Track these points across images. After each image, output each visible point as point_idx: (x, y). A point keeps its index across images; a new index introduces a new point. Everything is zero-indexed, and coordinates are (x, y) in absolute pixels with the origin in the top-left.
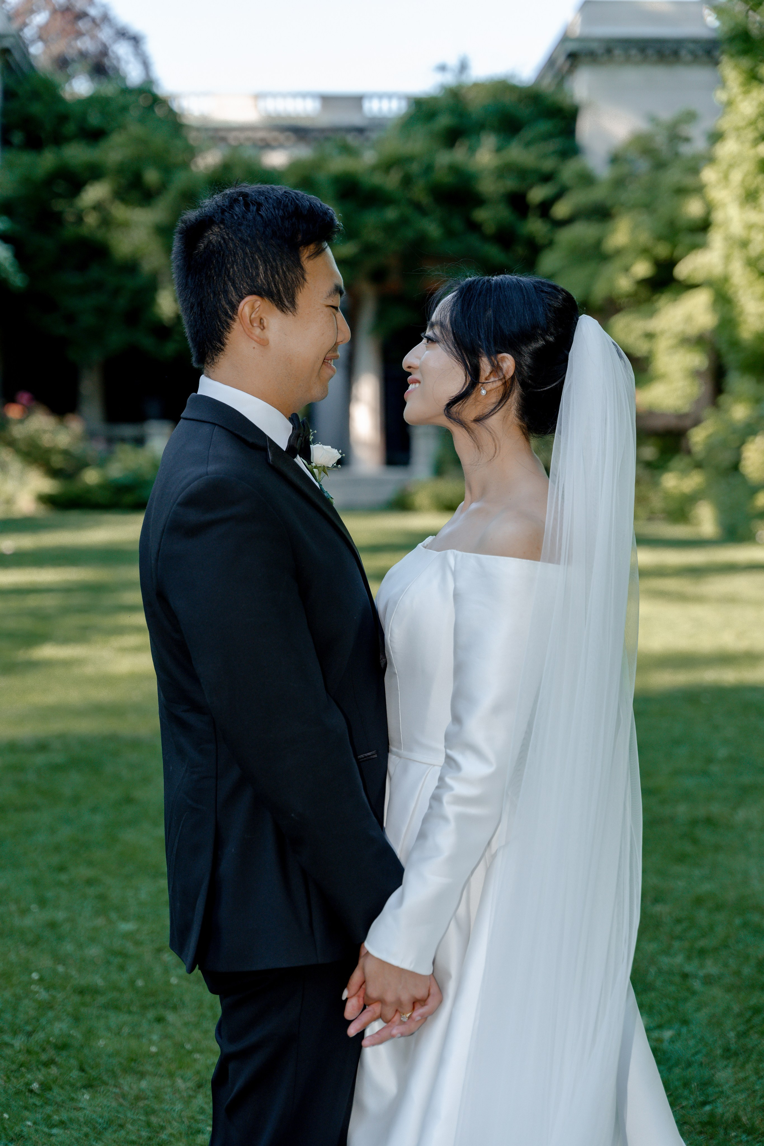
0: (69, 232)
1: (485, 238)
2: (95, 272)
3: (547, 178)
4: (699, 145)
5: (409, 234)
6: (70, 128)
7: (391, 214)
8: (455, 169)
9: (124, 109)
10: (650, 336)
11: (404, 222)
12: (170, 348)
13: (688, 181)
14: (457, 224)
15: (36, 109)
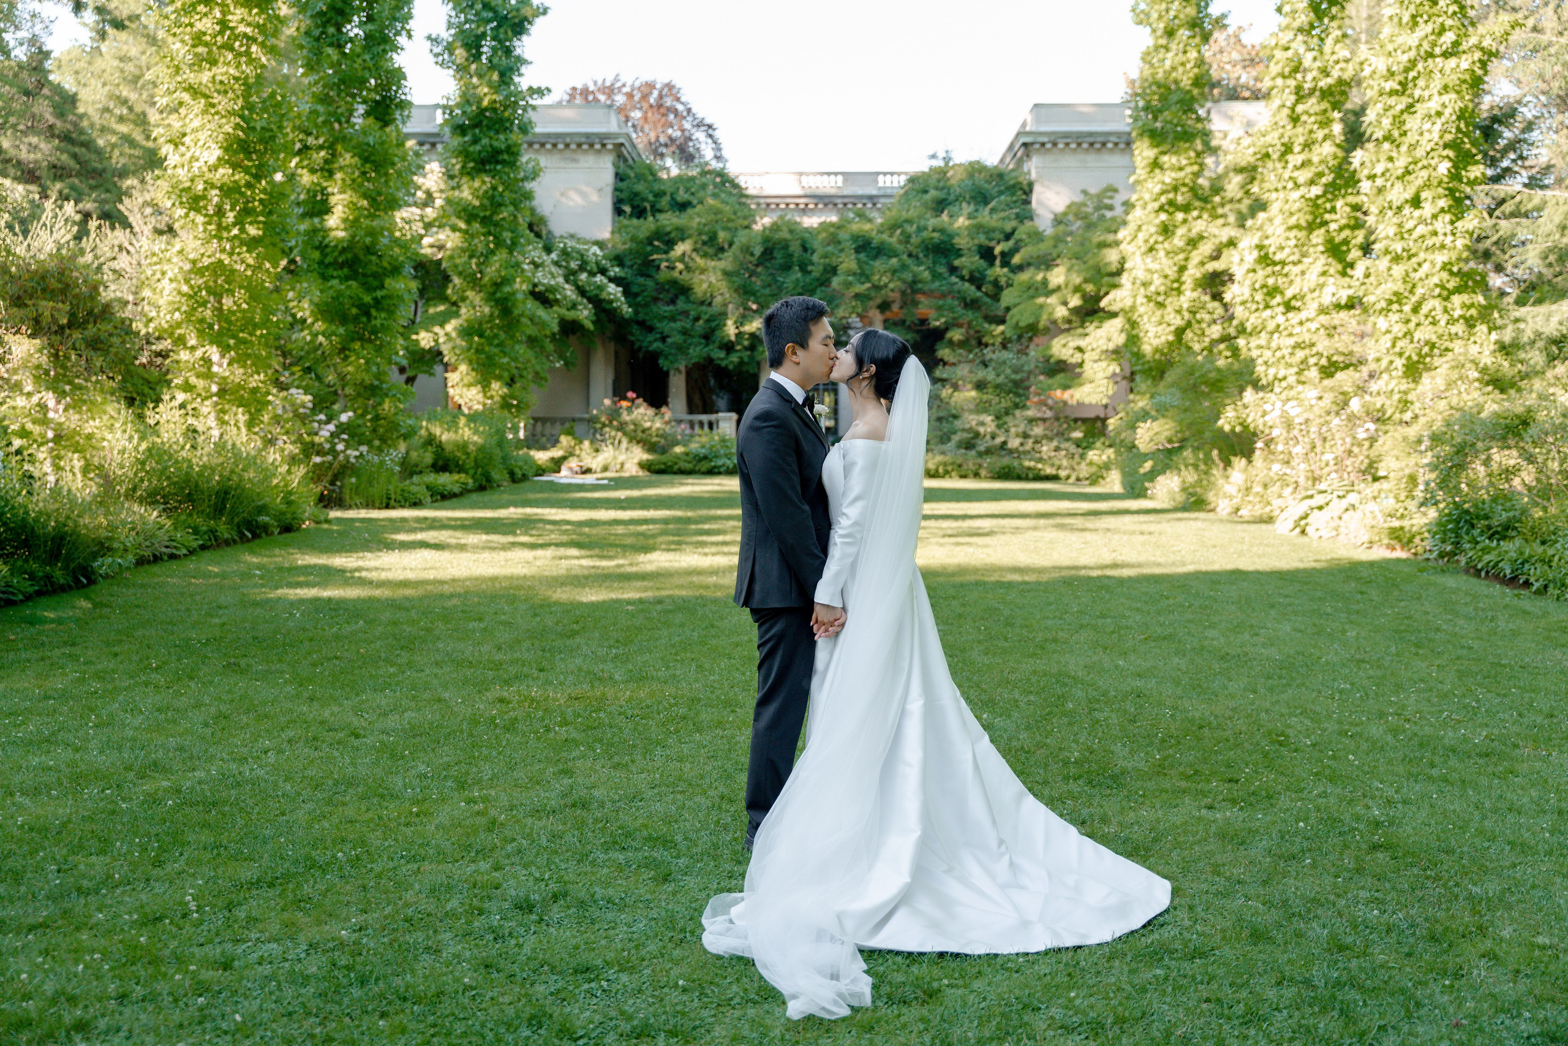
0: (663, 275)
1: (962, 278)
2: (681, 304)
3: (1008, 237)
4: (1119, 211)
5: (909, 277)
6: (664, 202)
7: (894, 261)
8: (942, 231)
9: (704, 186)
10: (1080, 349)
11: (904, 267)
12: (734, 358)
13: (1110, 237)
14: (942, 269)
15: (640, 187)
